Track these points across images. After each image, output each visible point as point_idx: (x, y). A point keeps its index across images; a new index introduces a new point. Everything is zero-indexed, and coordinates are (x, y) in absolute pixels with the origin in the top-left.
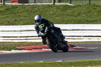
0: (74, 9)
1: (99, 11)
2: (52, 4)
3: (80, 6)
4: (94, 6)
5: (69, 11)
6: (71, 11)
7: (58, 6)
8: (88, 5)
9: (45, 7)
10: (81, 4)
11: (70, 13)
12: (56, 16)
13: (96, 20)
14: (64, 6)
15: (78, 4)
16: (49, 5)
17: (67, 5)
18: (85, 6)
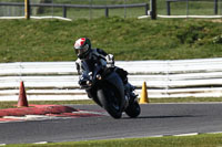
0: (73, 29)
1: (128, 32)
2: (25, 17)
3: (86, 21)
4: (117, 21)
5: (61, 32)
6: (66, 33)
7: (37, 22)
8: (102, 18)
9: (9, 25)
10: (88, 18)
11: (64, 38)
12: (34, 45)
13: (122, 53)
14: (50, 21)
15: (82, 17)
16: (17, 20)
17: (57, 21)
18: (96, 21)
